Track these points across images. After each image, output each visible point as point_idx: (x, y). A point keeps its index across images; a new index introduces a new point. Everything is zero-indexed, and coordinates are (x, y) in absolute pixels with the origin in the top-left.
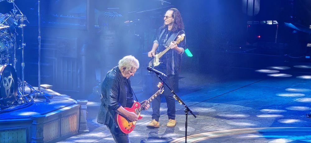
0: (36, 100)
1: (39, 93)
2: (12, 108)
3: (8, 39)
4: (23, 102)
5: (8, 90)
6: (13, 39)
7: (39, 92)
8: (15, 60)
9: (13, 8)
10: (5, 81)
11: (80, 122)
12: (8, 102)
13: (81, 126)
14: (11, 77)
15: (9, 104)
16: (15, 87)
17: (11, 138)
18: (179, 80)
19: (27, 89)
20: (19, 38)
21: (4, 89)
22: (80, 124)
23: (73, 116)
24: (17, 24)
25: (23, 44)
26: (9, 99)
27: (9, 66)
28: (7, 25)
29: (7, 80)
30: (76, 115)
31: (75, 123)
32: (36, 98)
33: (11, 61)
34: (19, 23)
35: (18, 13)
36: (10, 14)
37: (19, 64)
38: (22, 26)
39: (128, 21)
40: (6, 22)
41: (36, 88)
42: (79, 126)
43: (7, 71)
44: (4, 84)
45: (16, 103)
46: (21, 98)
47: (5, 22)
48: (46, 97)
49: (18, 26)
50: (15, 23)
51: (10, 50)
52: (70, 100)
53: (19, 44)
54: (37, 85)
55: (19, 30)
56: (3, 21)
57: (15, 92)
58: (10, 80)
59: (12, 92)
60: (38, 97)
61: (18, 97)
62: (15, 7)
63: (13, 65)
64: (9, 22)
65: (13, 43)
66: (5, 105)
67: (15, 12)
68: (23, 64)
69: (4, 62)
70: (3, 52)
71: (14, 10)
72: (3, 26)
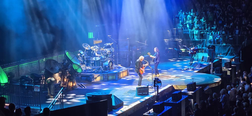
0: (117, 68)
2: (111, 70)
3: (110, 54)
8: (112, 59)
11: (128, 73)
14: (111, 63)
16: (112, 66)
17: (111, 77)
19: (115, 66)
20: (112, 54)
23: (126, 72)
25: (114, 55)
26: (111, 68)
29: (110, 64)
33: (111, 59)
34: (113, 50)
39: (138, 49)
41: (117, 66)
45: (113, 69)
52: (125, 68)
54: (117, 65)
55: (113, 52)
60: (118, 68)
64: (110, 50)
68: (114, 60)
69: (109, 60)
70: (109, 57)
71: (111, 47)
72: (109, 51)
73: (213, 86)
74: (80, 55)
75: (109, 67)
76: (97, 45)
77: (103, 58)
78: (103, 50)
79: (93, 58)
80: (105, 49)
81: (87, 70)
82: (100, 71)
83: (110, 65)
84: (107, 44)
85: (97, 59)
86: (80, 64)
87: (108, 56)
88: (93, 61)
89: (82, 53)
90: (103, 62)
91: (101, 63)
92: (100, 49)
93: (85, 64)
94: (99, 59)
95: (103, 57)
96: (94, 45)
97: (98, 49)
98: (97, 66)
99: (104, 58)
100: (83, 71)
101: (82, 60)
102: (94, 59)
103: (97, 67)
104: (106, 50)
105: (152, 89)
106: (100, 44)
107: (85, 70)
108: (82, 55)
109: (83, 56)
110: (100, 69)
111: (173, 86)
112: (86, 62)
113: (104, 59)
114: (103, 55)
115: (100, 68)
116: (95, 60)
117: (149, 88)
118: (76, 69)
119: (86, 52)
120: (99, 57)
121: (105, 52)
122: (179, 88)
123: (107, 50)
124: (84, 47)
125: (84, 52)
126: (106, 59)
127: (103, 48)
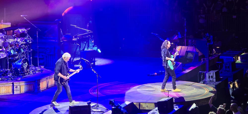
3: (25, 48)
4: (32, 73)
5: (25, 69)
6: (27, 48)
7: (38, 69)
9: (27, 35)
10: (24, 65)
12: (26, 73)
14: (26, 63)
15: (26, 74)
16: (28, 67)
17: (27, 88)
18: (95, 62)
19: (34, 68)
21: (24, 68)
23: (52, 78)
24: (28, 42)
25: (32, 50)
26: (26, 72)
27: (25, 59)
28: (24, 42)
31: (53, 81)
34: (29, 41)
35: (29, 37)
36: (26, 37)
37: (30, 58)
38: (30, 42)
39: (74, 39)
41: (37, 68)
43: (24, 61)
44: (24, 66)
45: (29, 74)
46: (31, 72)
48: (41, 71)
50: (28, 41)
51: (26, 52)
53: (30, 50)
54: (37, 66)
55: (29, 44)
57: (28, 69)
58: (26, 64)
59: (27, 69)
61: (30, 71)
63: (27, 58)
64: (26, 41)
65: (27, 49)
66: (24, 74)
68: (31, 58)
69: (23, 57)
70: (23, 53)
73: (204, 104)
75: (23, 69)
77: (12, 53)
82: (7, 77)
83: (24, 67)
84: (20, 30)
87: (21, 51)
90: (12, 61)
91: (8, 62)
92: (8, 38)
95: (12, 52)
99: (14, 54)
104: (18, 41)
105: (97, 109)
106: (7, 29)
110: (6, 74)
111: (135, 103)
114: (13, 49)
115: (7, 72)
117: (92, 107)
121: (15, 45)
122: (144, 108)
123: (19, 40)
126: (17, 55)
127: (13, 37)
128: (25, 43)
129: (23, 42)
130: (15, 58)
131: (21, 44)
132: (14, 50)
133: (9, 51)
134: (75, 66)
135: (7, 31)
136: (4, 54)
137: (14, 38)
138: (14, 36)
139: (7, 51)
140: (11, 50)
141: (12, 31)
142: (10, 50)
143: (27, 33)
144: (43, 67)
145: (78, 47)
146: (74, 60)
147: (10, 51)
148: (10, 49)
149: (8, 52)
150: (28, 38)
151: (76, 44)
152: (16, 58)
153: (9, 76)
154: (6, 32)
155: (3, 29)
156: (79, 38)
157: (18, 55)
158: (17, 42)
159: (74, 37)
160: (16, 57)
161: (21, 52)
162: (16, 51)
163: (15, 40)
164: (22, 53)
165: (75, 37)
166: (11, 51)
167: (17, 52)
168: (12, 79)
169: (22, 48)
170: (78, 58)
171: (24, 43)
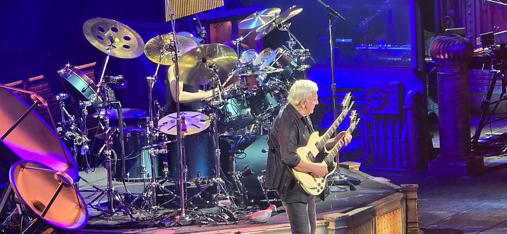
0: (333, 189)
1: (338, 177)
3: (282, 91)
7: (337, 175)
9: (288, 39)
11: (408, 221)
13: (409, 228)
22: (407, 225)
23: (395, 212)
24: (296, 65)
28: (281, 68)
30: (400, 209)
31: (398, 223)
32: (333, 185)
34: (299, 63)
35: (297, 47)
36: (283, 49)
38: (304, 67)
39: (481, 49)
40: (278, 63)
42: (407, 228)
47: (275, 64)
48: (349, 182)
49: (298, 67)
50: (293, 63)
56: (273, 62)
60: (337, 183)
62: (292, 37)
64: (283, 62)
67: (291, 44)
71: (291, 43)
72: (272, 69)
74: (67, 102)
76: (186, 25)
77: (233, 113)
78: (232, 66)
79: (160, 123)
80: (244, 53)
81: (116, 203)
82: (215, 209)
84: (259, 16)
85: (186, 123)
86: (70, 165)
87: (267, 104)
88: (160, 140)
89: (80, 83)
92: (212, 54)
93: (104, 166)
94: (206, 125)
95: (232, 108)
96: (166, 28)
97: (193, 53)
98: (189, 178)
99: (240, 118)
100: (94, 212)
101: (85, 139)
102: (167, 125)
103: (193, 185)
104: (254, 64)
107: (107, 205)
108: (84, 99)
109: (92, 109)
110: (210, 199)
112: (109, 152)
113: (242, 123)
114: (234, 95)
115: (213, 189)
116: (174, 132)
118: (38, 206)
119: (107, 80)
120: (206, 112)
123: (258, 58)
124: (95, 43)
125: (97, 81)
126: (252, 122)
127: (234, 47)
128: (282, 70)
129: (275, 66)
130: (243, 133)
131: (269, 75)
132: (239, 101)
133: (220, 105)
134: (486, 159)
135: (211, 26)
136: (199, 117)
137: (239, 50)
138: (240, 45)
139: (212, 107)
140: (229, 101)
141: (229, 23)
142: (222, 101)
143: (290, 28)
144: (359, 165)
145: (499, 82)
146: (482, 136)
147: (223, 103)
148: (223, 97)
149: (214, 109)
150: (294, 48)
151: (487, 72)
152: (247, 132)
153: (221, 205)
154: (208, 29)
155: (194, 16)
156: (498, 46)
157: (255, 119)
158: (249, 66)
159: (479, 43)
160: (249, 129)
161: (266, 107)
162: (245, 105)
163: (245, 57)
164: (269, 111)
165: (487, 41)
166: (229, 106)
167: (249, 110)
168: (235, 220)
169: (270, 91)
170: (498, 129)
171: (278, 70)
